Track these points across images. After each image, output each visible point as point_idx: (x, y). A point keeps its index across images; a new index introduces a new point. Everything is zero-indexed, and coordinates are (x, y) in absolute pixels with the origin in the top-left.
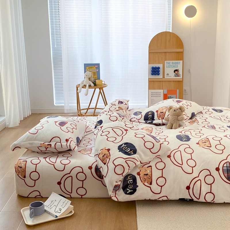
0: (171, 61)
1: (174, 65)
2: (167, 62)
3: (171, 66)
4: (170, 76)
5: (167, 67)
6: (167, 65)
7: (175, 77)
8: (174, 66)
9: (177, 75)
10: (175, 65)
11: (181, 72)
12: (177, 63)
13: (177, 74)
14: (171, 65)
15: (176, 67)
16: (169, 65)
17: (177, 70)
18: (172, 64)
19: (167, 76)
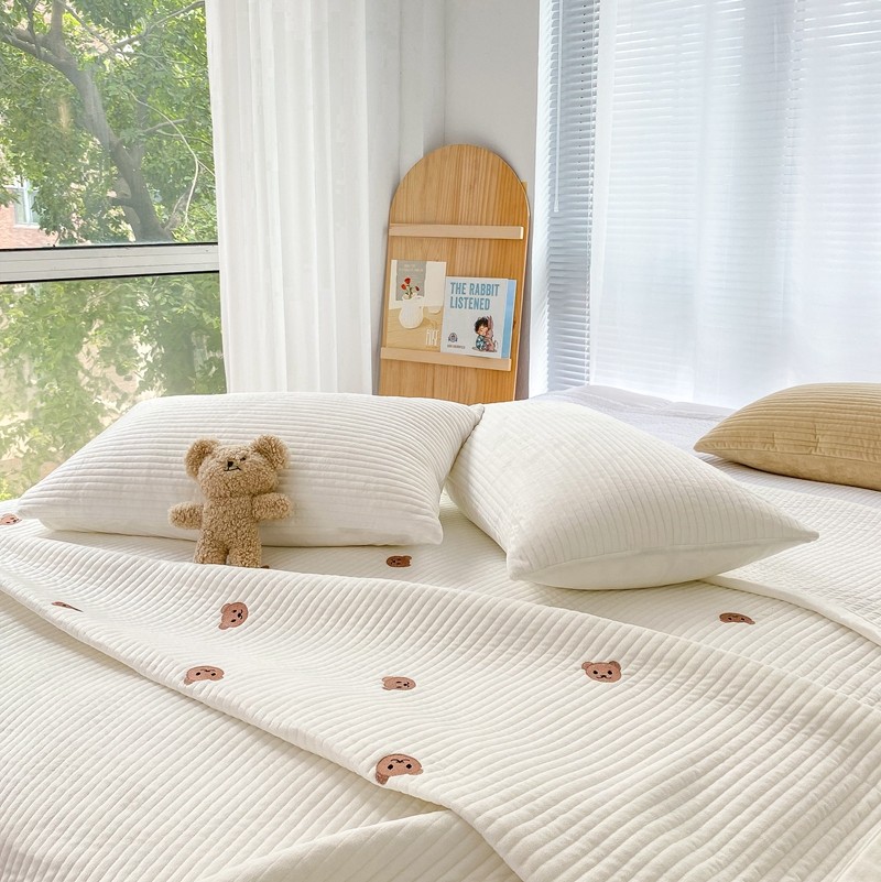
0: (468, 281)
1: (477, 296)
2: (453, 284)
3: (466, 299)
4: (459, 347)
5: (452, 307)
6: (454, 296)
8: (476, 303)
9: (485, 344)
10: (480, 297)
11: (499, 333)
12: (489, 290)
13: (484, 339)
14: (467, 295)
15: (483, 306)
16: (459, 296)
18: (472, 290)
19: (450, 343)
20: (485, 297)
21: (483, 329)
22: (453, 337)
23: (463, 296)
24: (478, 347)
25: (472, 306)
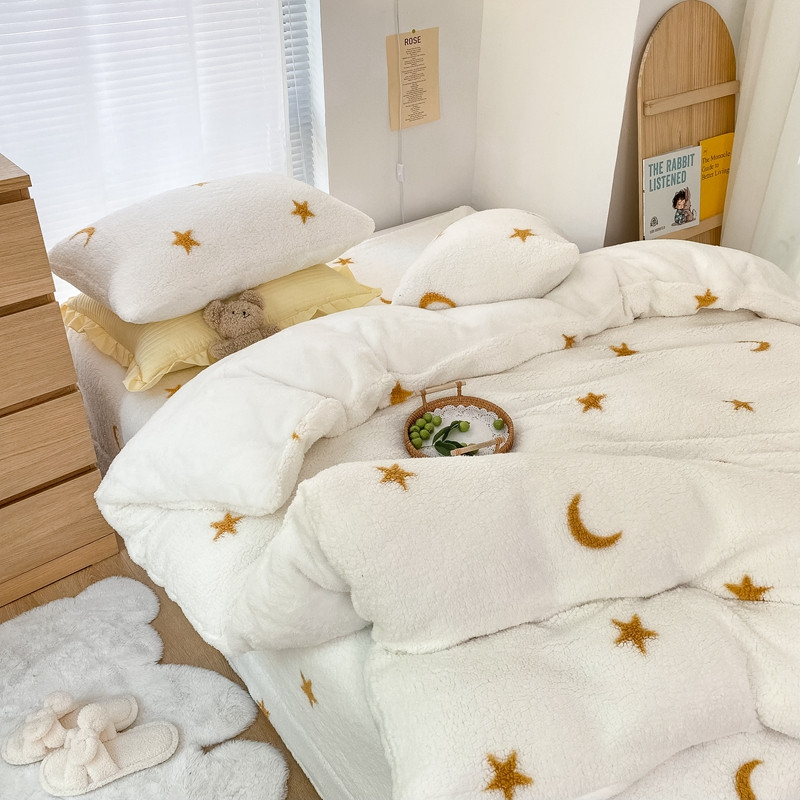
0: (665, 158)
1: (674, 171)
2: (650, 166)
3: (663, 177)
4: (660, 229)
5: (651, 190)
6: (652, 178)
8: (673, 179)
9: (684, 216)
10: (677, 171)
11: (695, 202)
12: (684, 162)
13: (682, 212)
15: (680, 180)
16: (656, 177)
17: (682, 195)
18: (668, 166)
19: (653, 228)
20: (682, 170)
21: (681, 202)
22: (654, 222)
23: (660, 176)
24: (677, 222)
25: (669, 183)
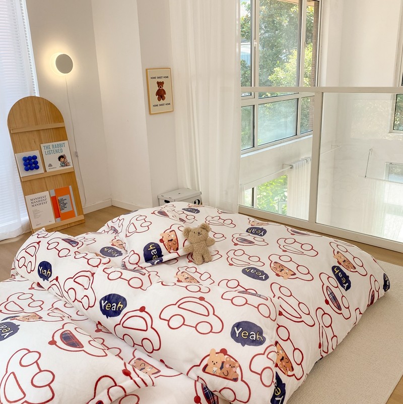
0: (51, 144)
1: (56, 149)
2: (44, 146)
3: (52, 151)
4: (54, 168)
5: (46, 155)
6: (46, 150)
7: (62, 168)
9: (65, 164)
11: (69, 159)
12: (61, 145)
15: (60, 152)
17: (62, 157)
18: (53, 147)
20: (60, 148)
21: (62, 160)
22: (50, 165)
24: (62, 166)
25: (55, 152)
